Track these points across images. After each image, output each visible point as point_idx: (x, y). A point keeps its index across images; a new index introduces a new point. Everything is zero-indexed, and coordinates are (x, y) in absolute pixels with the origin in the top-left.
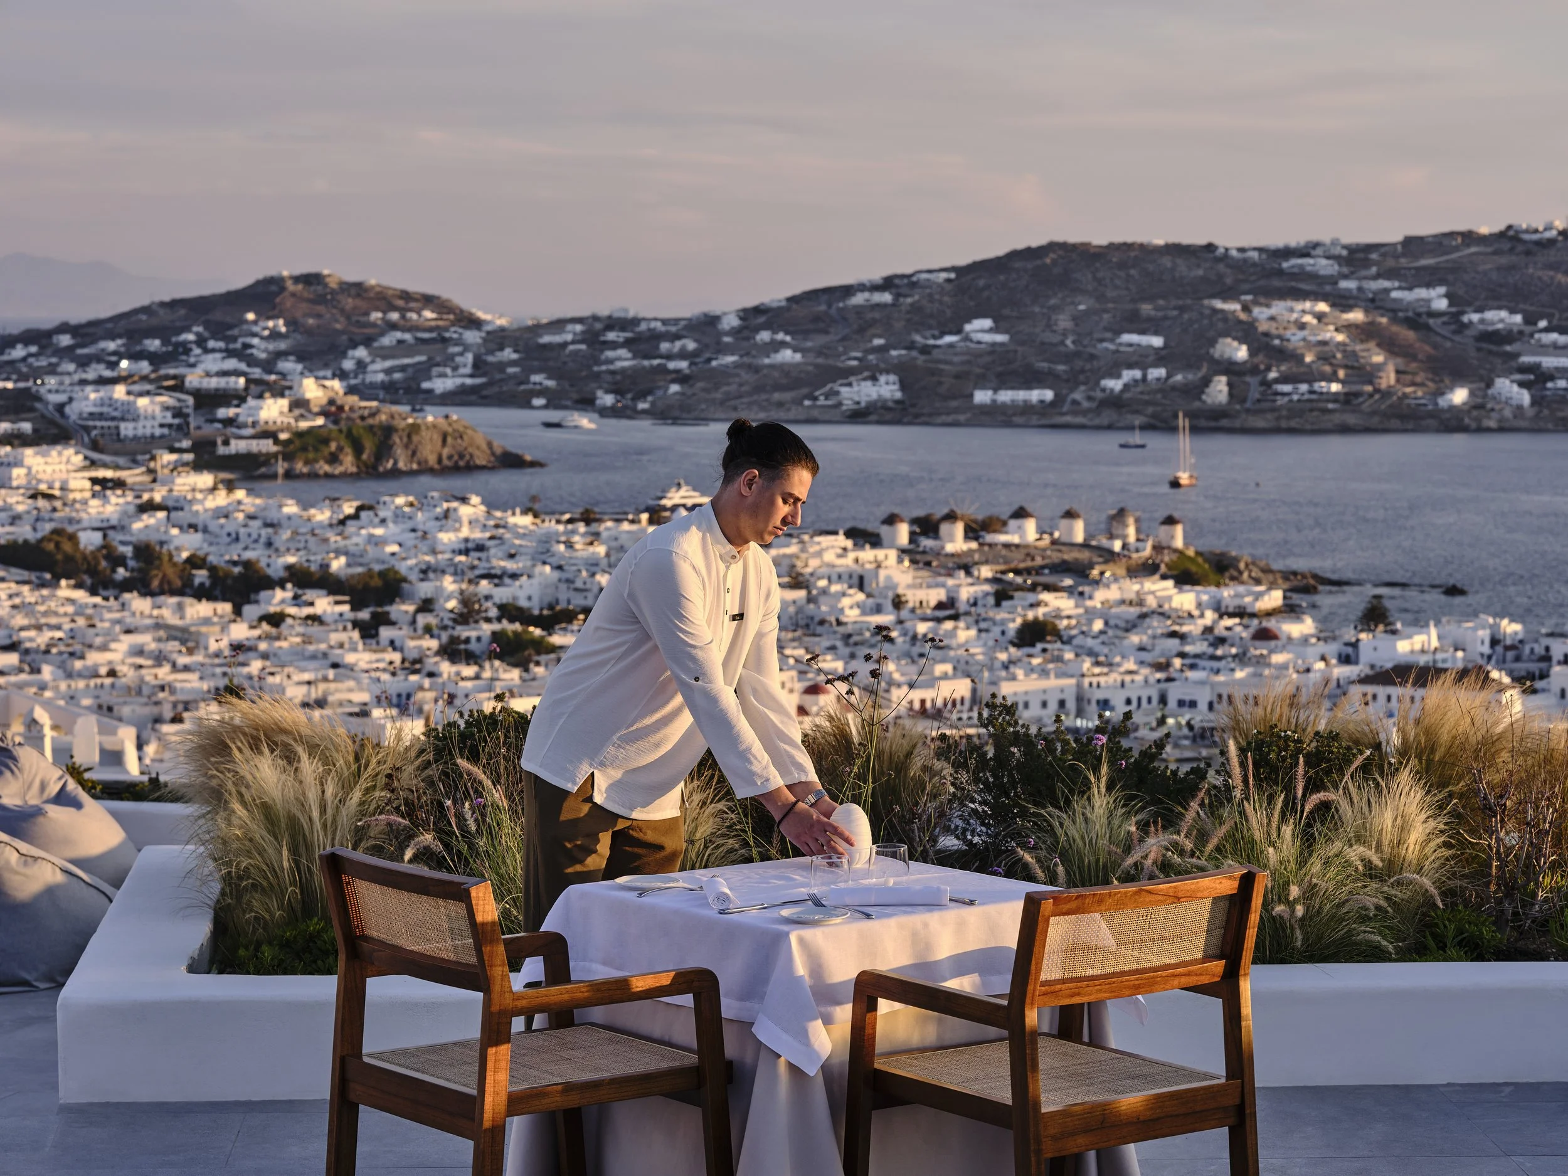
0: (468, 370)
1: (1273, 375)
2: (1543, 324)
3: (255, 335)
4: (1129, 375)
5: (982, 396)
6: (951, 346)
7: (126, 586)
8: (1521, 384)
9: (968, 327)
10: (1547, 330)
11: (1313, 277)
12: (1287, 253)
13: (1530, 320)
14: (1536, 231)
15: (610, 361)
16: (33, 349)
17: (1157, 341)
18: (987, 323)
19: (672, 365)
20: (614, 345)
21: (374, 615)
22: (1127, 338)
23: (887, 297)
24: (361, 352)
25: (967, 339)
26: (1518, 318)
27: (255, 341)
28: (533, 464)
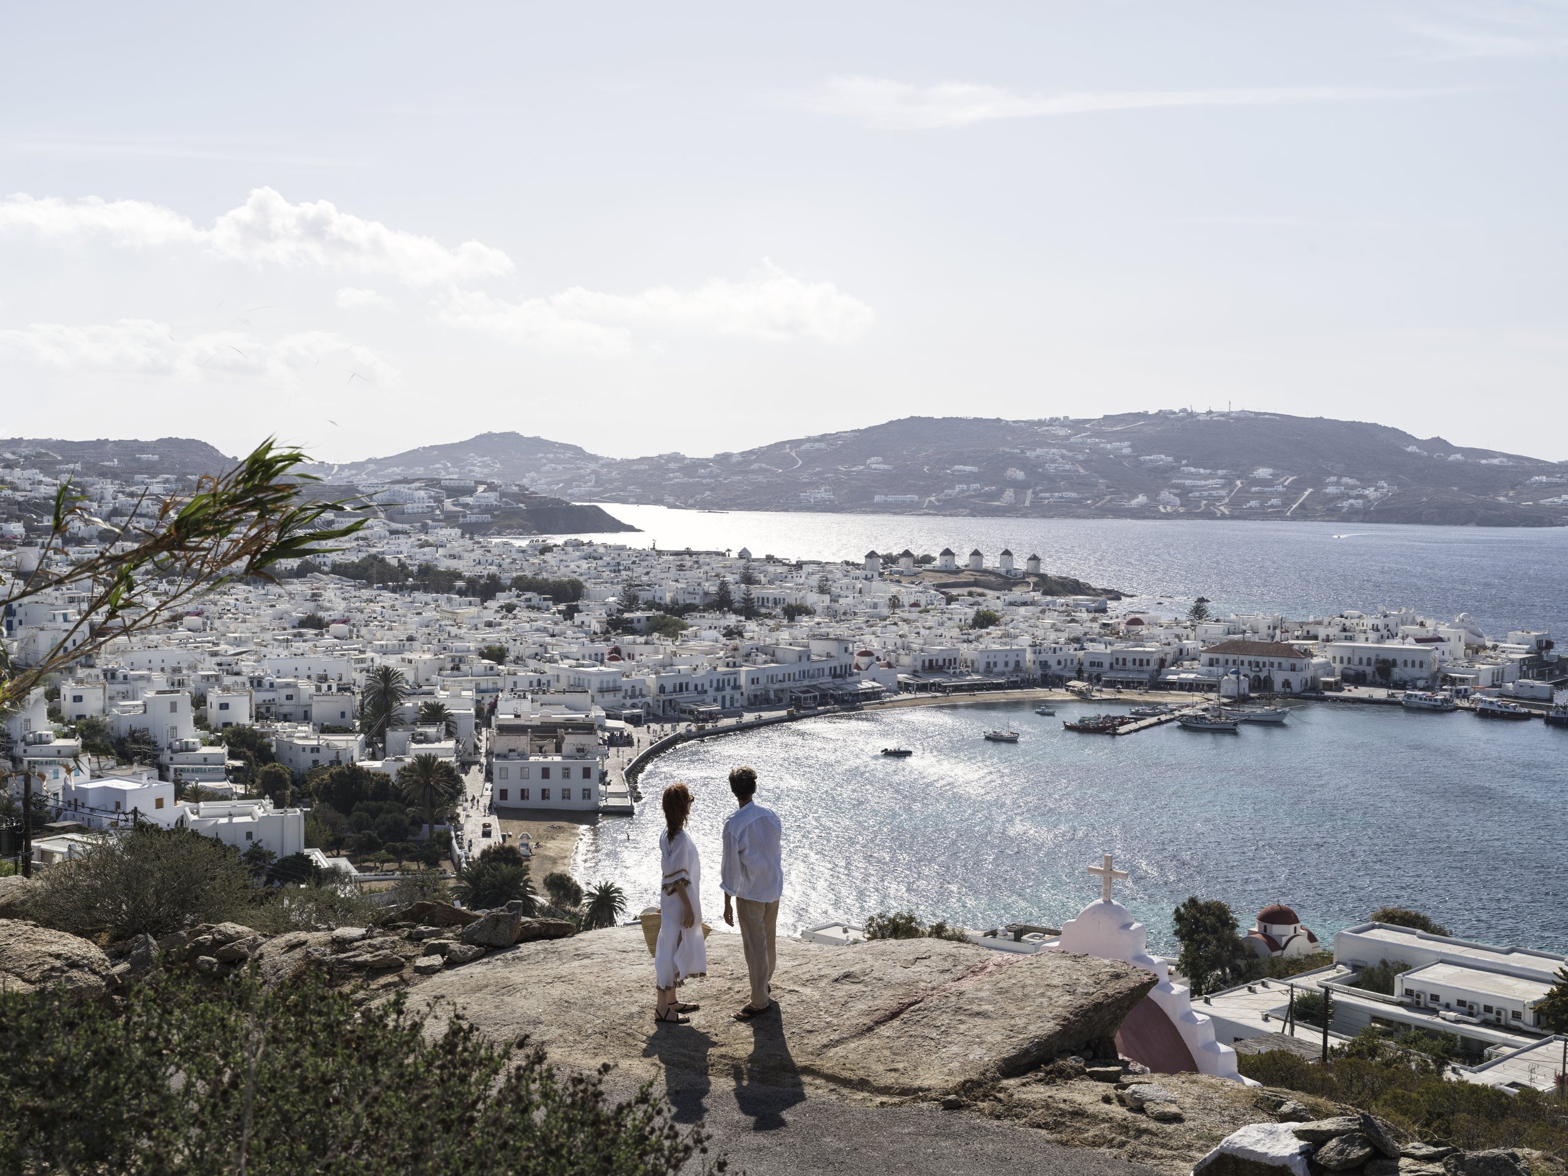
0: (592, 483)
1: (1039, 488)
2: (1184, 462)
3: (475, 465)
4: (958, 488)
5: (878, 498)
6: (861, 471)
7: (414, 588)
8: (1175, 495)
9: (869, 461)
10: (1186, 465)
11: (1056, 437)
12: (1040, 423)
13: (1178, 459)
14: (1175, 413)
15: (670, 479)
16: (353, 472)
17: (975, 469)
18: (880, 459)
19: (705, 481)
20: (673, 471)
21: (569, 607)
22: (956, 467)
23: (823, 445)
24: (533, 474)
25: (868, 467)
26: (1170, 459)
27: (476, 469)
28: (639, 531)
